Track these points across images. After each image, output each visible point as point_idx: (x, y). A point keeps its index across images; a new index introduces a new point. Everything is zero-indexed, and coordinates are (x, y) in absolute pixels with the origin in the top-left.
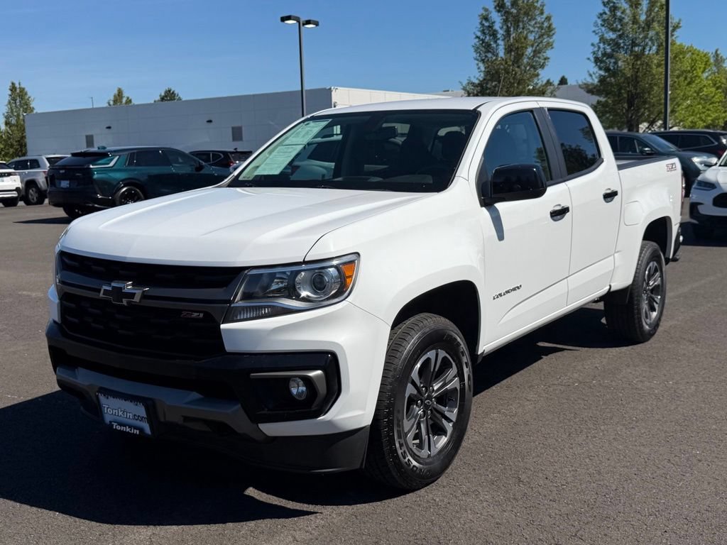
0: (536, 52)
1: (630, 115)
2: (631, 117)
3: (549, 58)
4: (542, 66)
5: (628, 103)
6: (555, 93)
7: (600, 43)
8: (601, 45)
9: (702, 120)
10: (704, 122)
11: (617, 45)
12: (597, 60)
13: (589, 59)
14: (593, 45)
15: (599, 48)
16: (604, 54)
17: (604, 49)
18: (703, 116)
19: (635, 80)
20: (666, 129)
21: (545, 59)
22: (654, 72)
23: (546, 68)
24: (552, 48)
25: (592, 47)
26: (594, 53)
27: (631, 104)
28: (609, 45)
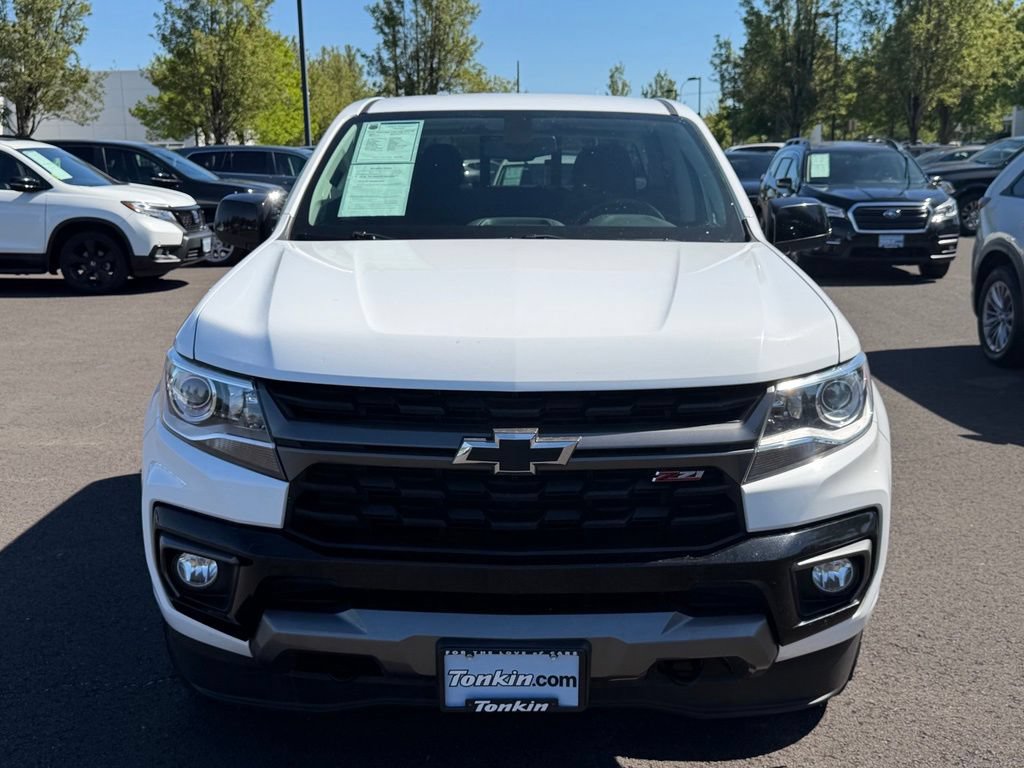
0: (65, 19)
1: (217, 122)
2: (220, 124)
3: (87, 29)
4: (79, 40)
5: (213, 104)
6: (101, 82)
7: (166, 13)
8: (169, 16)
9: (287, 132)
10: (290, 134)
11: (190, 19)
12: (165, 39)
13: (152, 36)
14: (156, 15)
15: (166, 20)
16: (174, 30)
17: (174, 23)
18: (288, 126)
19: (221, 73)
20: (242, 143)
21: (83, 29)
22: (248, 63)
23: (83, 42)
24: (89, 14)
25: (156, 20)
26: (159, 27)
27: (217, 106)
28: (180, 17)
